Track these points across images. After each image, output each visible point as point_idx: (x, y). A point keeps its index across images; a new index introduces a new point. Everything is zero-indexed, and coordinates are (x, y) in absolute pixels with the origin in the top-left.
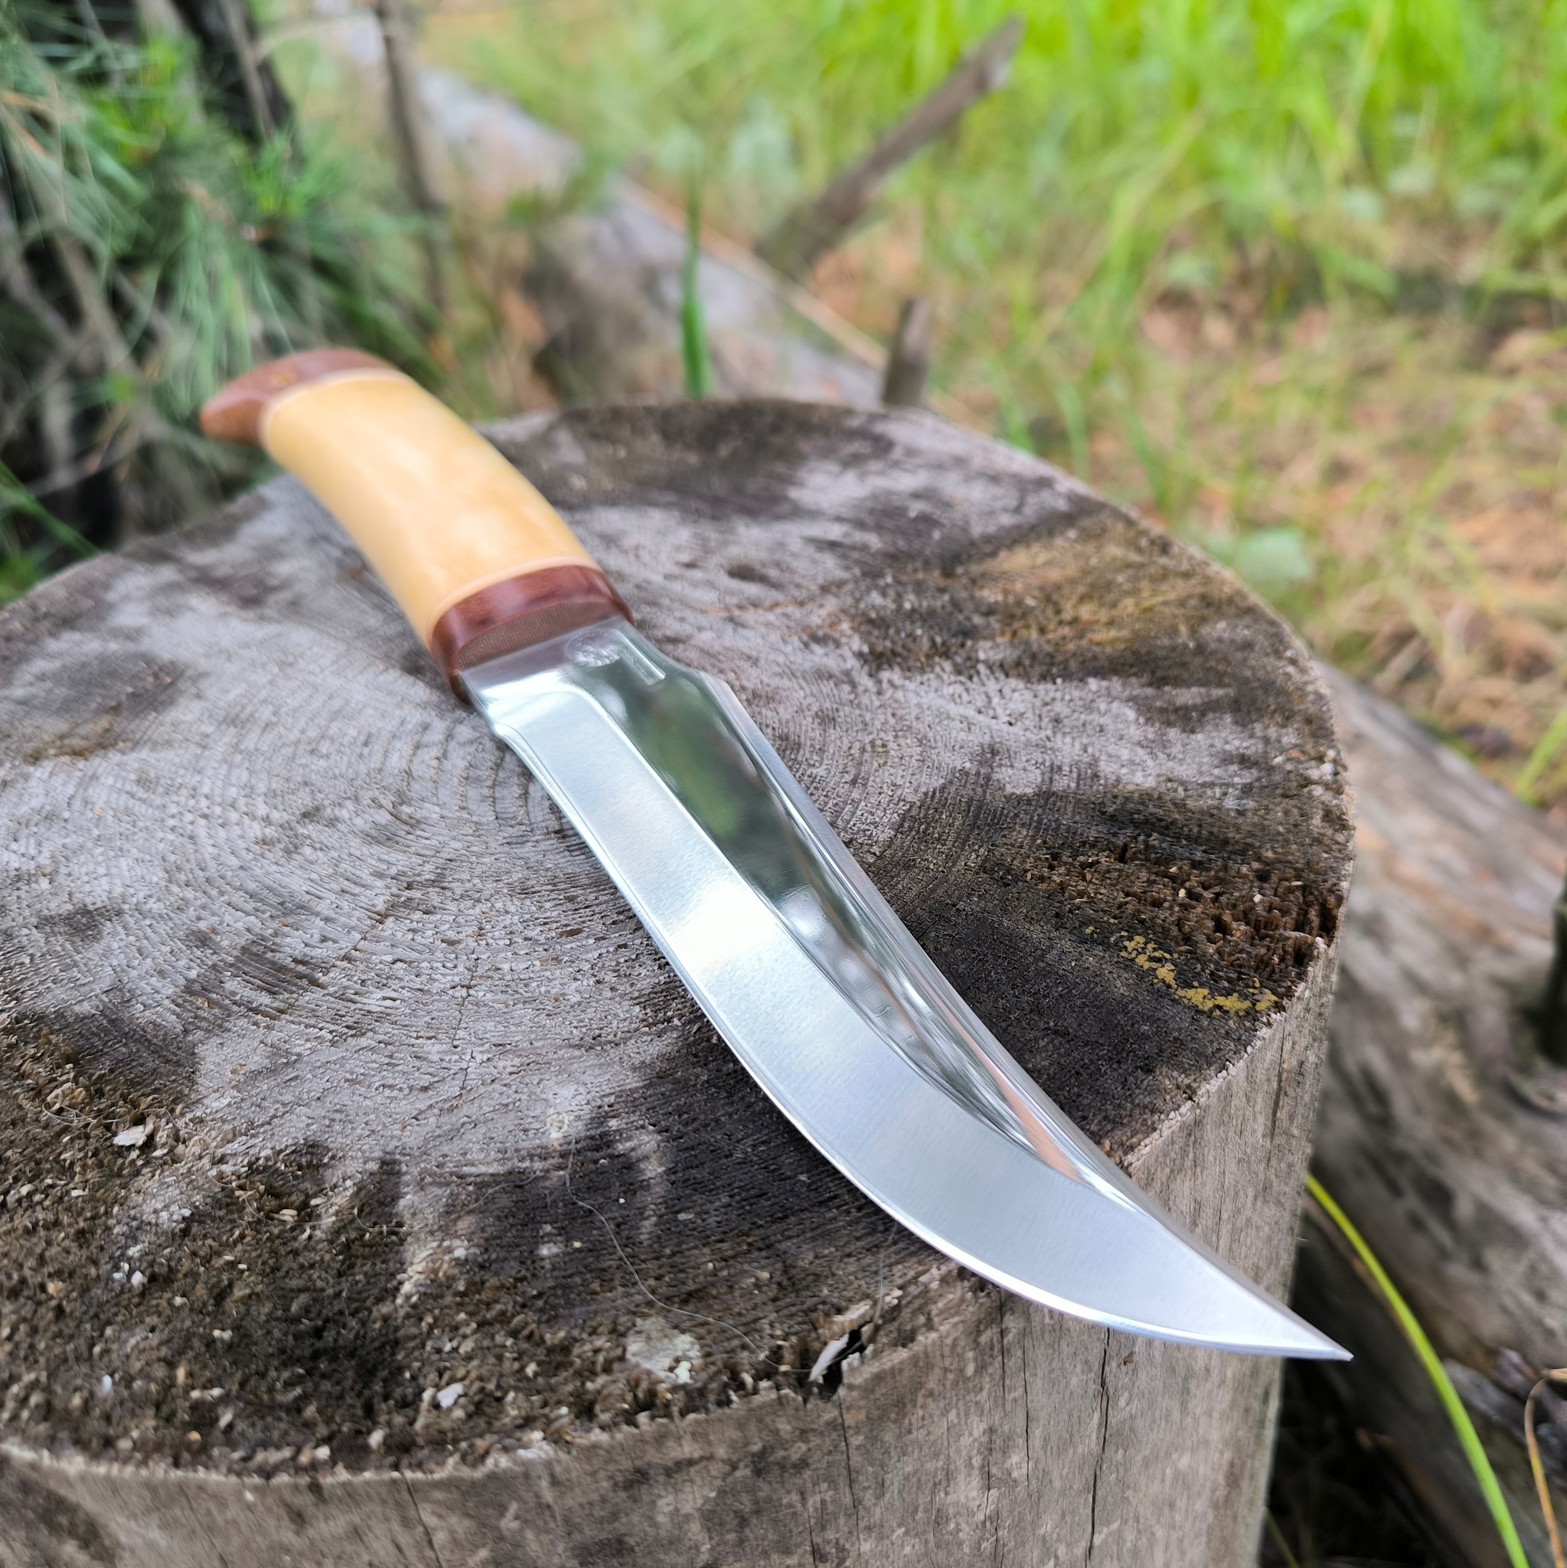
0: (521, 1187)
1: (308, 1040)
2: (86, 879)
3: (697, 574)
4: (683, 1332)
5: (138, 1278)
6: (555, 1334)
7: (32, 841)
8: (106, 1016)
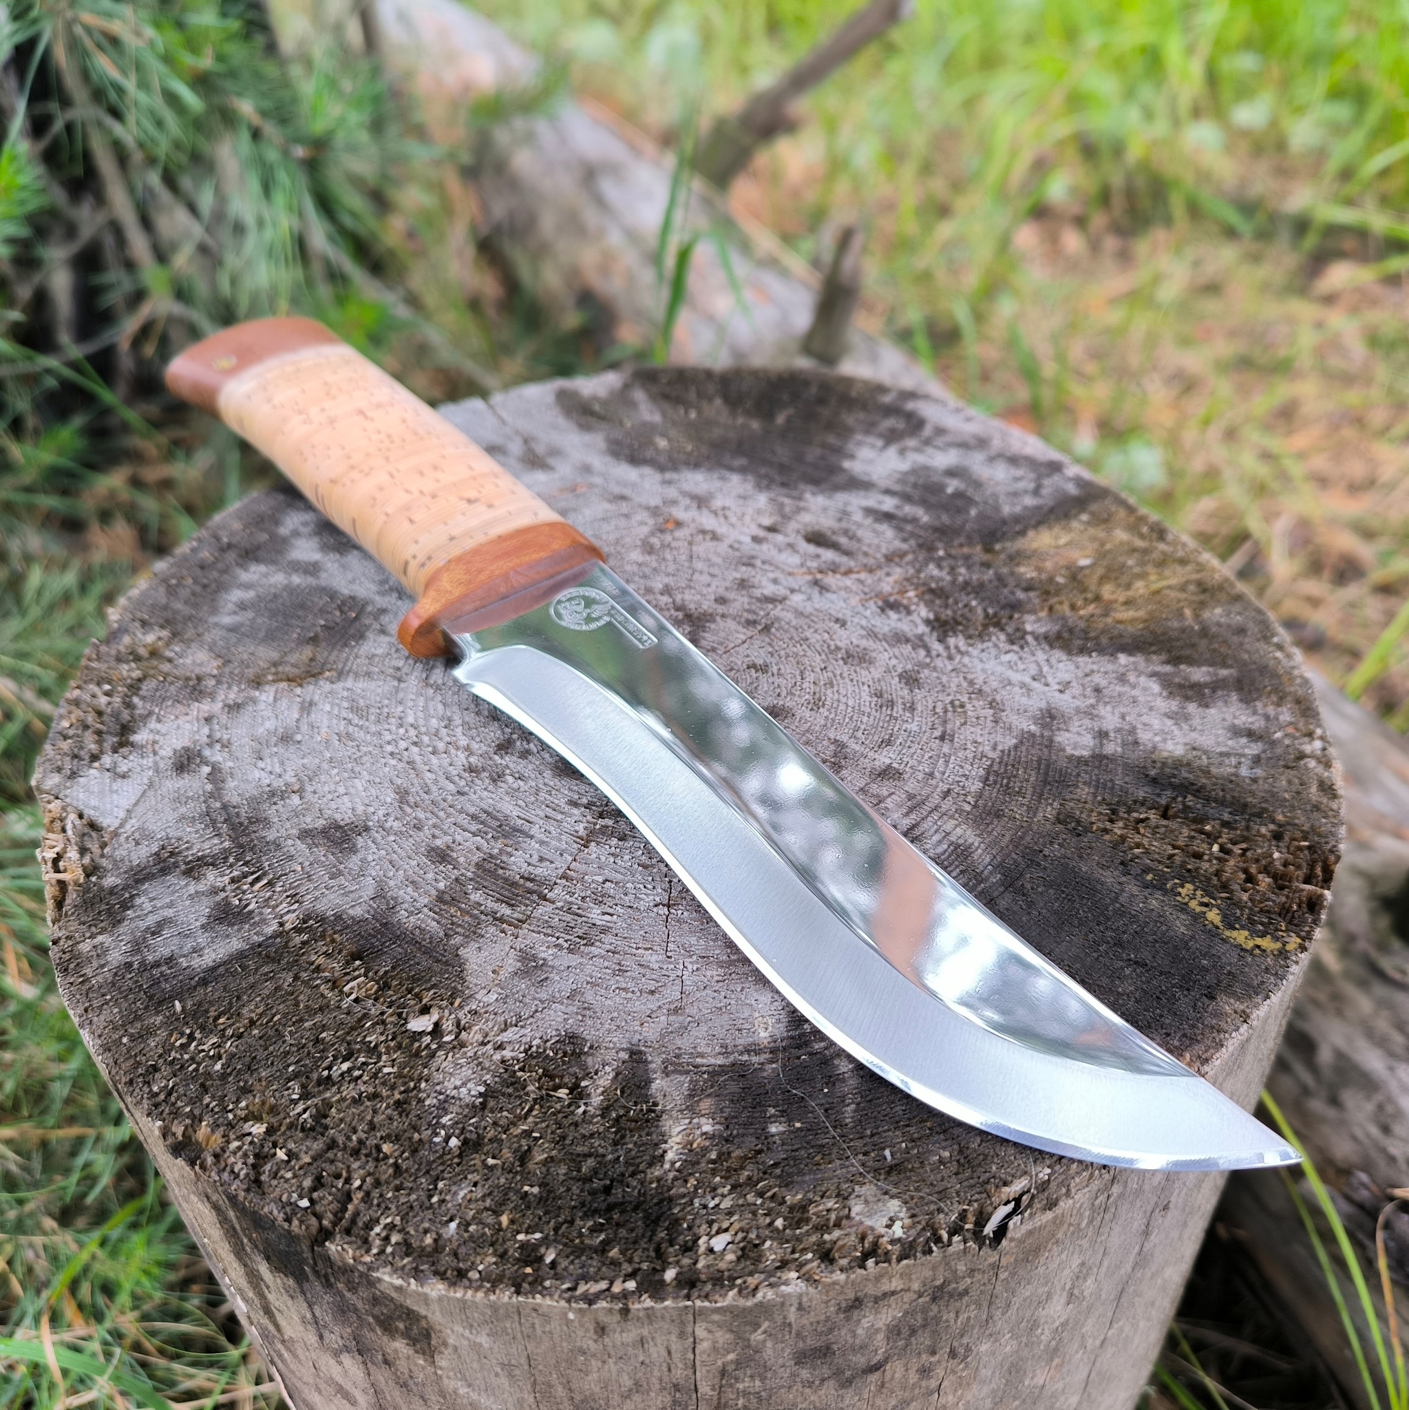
0: (743, 1076)
1: (548, 947)
2: (330, 797)
3: (779, 538)
4: (892, 1197)
5: (454, 1142)
6: (794, 1196)
7: (276, 760)
8: (377, 920)
